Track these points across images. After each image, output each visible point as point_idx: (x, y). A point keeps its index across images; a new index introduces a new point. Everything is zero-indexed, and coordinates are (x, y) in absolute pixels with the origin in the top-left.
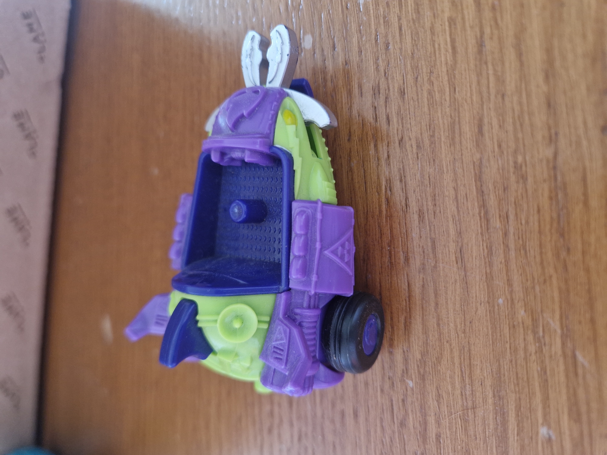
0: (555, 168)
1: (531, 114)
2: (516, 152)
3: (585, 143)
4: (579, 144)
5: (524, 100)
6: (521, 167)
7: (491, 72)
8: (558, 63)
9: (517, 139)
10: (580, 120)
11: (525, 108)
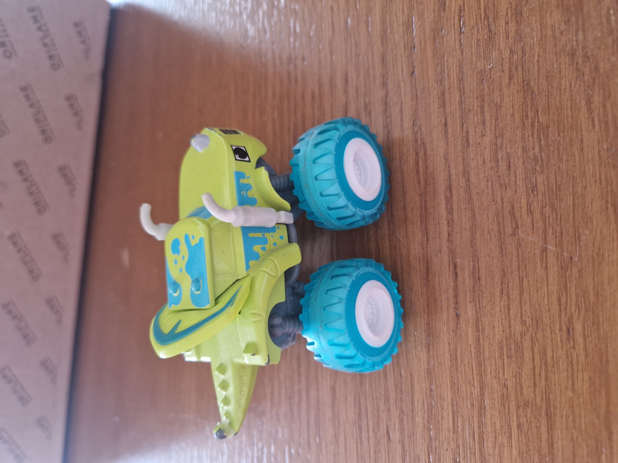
0: (386, 103)
1: (374, 68)
2: (365, 95)
3: (402, 84)
4: (399, 85)
5: (370, 59)
6: (368, 106)
7: (353, 41)
8: (389, 31)
9: (366, 86)
10: (400, 69)
11: (371, 65)
